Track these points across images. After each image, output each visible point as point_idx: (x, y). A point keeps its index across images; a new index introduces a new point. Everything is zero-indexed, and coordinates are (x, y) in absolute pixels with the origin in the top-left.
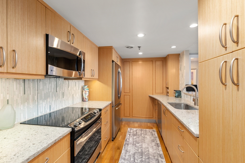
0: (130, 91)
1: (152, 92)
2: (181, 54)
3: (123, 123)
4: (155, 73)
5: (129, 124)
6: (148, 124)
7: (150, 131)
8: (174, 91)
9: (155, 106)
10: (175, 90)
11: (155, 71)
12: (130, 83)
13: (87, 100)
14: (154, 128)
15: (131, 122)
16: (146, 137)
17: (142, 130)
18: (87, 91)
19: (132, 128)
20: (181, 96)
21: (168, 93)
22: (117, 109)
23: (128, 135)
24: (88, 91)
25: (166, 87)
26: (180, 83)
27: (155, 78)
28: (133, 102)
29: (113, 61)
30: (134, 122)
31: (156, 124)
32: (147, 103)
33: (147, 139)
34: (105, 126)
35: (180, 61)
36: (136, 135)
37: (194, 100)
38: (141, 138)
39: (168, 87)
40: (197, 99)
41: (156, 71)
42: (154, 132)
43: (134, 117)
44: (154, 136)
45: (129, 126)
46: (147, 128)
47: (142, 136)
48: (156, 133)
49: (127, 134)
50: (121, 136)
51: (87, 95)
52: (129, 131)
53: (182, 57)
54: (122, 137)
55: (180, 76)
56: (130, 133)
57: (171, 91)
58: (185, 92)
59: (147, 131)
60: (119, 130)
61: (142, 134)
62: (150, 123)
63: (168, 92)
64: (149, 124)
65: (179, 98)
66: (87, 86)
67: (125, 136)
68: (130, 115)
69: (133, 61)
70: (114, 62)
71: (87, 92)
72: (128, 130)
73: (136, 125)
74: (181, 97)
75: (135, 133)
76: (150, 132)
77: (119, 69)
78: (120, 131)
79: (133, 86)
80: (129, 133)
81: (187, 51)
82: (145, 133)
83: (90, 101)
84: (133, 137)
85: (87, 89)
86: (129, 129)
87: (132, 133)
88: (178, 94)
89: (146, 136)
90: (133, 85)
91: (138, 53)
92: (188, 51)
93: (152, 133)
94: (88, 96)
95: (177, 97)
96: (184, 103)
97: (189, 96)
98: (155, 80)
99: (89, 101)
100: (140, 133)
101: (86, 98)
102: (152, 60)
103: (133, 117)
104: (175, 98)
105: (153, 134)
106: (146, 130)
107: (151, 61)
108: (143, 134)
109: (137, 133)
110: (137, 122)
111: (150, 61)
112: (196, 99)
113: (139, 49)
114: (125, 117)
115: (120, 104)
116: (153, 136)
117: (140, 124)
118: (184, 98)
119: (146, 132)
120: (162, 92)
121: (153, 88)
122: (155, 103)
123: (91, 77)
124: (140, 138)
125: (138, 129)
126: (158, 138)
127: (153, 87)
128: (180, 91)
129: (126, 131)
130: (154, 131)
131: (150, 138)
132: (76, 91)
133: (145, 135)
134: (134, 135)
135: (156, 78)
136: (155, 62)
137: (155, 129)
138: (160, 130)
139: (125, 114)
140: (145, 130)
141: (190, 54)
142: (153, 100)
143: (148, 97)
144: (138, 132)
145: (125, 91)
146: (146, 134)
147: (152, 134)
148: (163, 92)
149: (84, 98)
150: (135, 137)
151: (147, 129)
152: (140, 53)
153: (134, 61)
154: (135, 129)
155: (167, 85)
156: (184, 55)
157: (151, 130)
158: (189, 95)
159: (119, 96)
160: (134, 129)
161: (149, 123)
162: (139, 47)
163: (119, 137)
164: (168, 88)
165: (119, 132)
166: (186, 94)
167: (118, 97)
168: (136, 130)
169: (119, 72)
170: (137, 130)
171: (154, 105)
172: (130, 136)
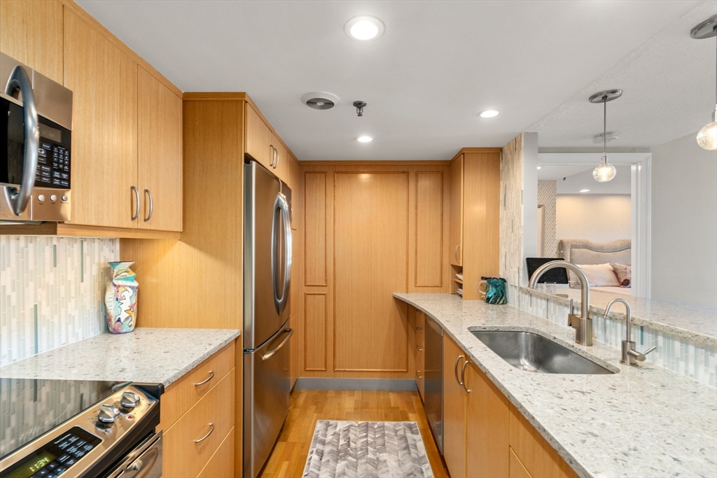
0: (326, 281)
1: (404, 282)
2: (506, 151)
3: (301, 400)
4: (416, 214)
5: (321, 401)
6: (392, 396)
7: (396, 431)
8: (483, 278)
9: (415, 332)
10: (484, 276)
11: (416, 209)
12: (328, 249)
13: (125, 328)
14: (411, 415)
15: (331, 394)
16: (385, 461)
17: (367, 426)
18: (124, 286)
19: (332, 422)
20: (506, 298)
21: (460, 286)
22: (267, 356)
23: (315, 457)
24: (132, 288)
25: (452, 265)
26: (503, 250)
27: (416, 234)
28: (337, 317)
29: (248, 159)
30: (339, 391)
31: (419, 398)
32: (386, 322)
33: (388, 471)
34: (200, 452)
35: (503, 175)
36: (347, 453)
37: (572, 321)
38: (363, 467)
39: (462, 267)
40: (588, 318)
41: (419, 207)
42: (413, 433)
43: (341, 373)
44: (414, 455)
45: (322, 413)
46: (387, 418)
47: (370, 456)
48: (419, 437)
49: (310, 451)
50: (285, 465)
51: (127, 304)
52: (321, 437)
53: (513, 157)
54: (289, 467)
55: (503, 225)
56: (323, 443)
57: (471, 279)
58: (522, 286)
59: (389, 429)
60: (282, 432)
61: (370, 449)
62: (398, 392)
63: (457, 283)
64: (393, 399)
65: (501, 306)
66: (126, 265)
67: (302, 460)
68: (326, 367)
69: (338, 173)
70: (254, 163)
71: (125, 294)
72: (317, 429)
73: (349, 403)
74: (505, 302)
75: (342, 442)
76: (396, 435)
77: (282, 198)
78: (285, 440)
79: (336, 262)
80: (319, 446)
81: (532, 136)
82: (380, 441)
83: (142, 331)
84: (332, 464)
85: (126, 279)
86: (319, 426)
87: (329, 443)
88: (497, 291)
89: (383, 456)
90: (336, 257)
91: (355, 139)
92: (535, 134)
93: (406, 441)
94: (131, 307)
95: (491, 303)
96: (528, 329)
97: (539, 300)
98: (416, 240)
99: (137, 330)
100: (359, 444)
101: (119, 320)
102: (406, 170)
103: (338, 373)
104: (483, 306)
105: (410, 442)
106: (383, 426)
107: (403, 172)
108: (373, 444)
109: (349, 445)
110: (352, 391)
111: (398, 172)
112: (585, 318)
113: (360, 115)
114: (309, 373)
115: (285, 331)
116: (409, 453)
117: (362, 398)
118: (517, 307)
119: (383, 435)
120: (439, 284)
121: (407, 269)
122: (415, 322)
123: (130, 224)
124: (361, 470)
125: (353, 423)
126: (428, 465)
127: (410, 266)
128: (504, 281)
129: (310, 433)
130: (410, 427)
131: (400, 464)
132: (63, 288)
133: (380, 451)
134: (338, 455)
135: (419, 232)
136: (417, 175)
137: (414, 422)
138: (435, 424)
139: (308, 364)
140: (379, 427)
141: (542, 150)
142: (408, 312)
143: (392, 300)
144: (352, 437)
145: (308, 280)
146: (384, 445)
147: (404, 445)
148: (441, 283)
149: (110, 320)
150: (341, 465)
151: (386, 420)
152: (365, 139)
153: (342, 173)
154: (342, 425)
155: (457, 258)
156: (519, 152)
157: (401, 425)
158: (541, 298)
159: (280, 301)
160: (339, 423)
161: (391, 391)
162: (359, 105)
163: (276, 470)
164: (460, 270)
165: (278, 443)
166: (527, 292)
167: (277, 305)
168: (347, 430)
169: (279, 209)
170: (349, 427)
171: (410, 329)
172: (323, 460)
